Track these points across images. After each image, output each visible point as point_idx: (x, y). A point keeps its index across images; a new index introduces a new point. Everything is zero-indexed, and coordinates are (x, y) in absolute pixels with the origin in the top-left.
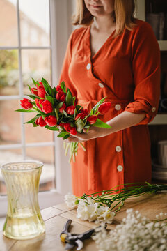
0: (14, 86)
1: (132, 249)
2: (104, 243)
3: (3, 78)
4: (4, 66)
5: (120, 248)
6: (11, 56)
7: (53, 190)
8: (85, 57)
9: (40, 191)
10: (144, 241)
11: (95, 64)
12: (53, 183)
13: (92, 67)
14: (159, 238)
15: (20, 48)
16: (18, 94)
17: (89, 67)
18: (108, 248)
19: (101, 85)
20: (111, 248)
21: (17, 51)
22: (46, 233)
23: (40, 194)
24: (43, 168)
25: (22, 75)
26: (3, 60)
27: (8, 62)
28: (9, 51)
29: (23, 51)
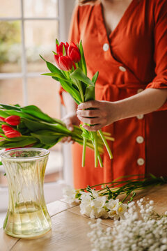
0: (16, 62)
1: (130, 249)
2: (99, 241)
3: (3, 53)
4: (4, 39)
5: (116, 248)
6: (12, 28)
7: (60, 182)
8: (99, 35)
9: (45, 183)
10: (145, 241)
11: (113, 44)
12: (60, 174)
13: (111, 48)
14: (161, 236)
15: (23, 19)
16: (20, 71)
17: (106, 47)
18: (102, 247)
19: (122, 69)
20: (106, 247)
21: (19, 23)
22: (53, 230)
23: (45, 186)
24: (49, 156)
25: (25, 50)
26: (3, 33)
27: (9, 35)
28: (10, 22)
29: (26, 23)
